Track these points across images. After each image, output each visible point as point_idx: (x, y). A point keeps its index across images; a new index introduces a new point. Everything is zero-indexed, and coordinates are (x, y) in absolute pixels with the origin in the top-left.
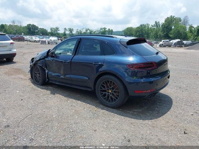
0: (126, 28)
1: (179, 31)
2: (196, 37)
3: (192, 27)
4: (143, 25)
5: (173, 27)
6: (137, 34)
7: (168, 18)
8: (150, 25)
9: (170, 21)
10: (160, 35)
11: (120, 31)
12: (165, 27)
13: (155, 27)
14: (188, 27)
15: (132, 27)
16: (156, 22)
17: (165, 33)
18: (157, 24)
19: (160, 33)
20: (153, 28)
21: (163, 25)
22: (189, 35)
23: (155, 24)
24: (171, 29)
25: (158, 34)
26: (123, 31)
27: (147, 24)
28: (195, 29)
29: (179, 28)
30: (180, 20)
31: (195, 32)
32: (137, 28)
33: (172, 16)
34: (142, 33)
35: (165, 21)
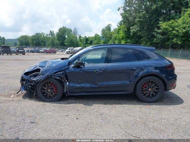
0: (21, 36)
1: (72, 40)
2: (85, 45)
3: (81, 37)
4: (39, 33)
5: (66, 37)
6: (34, 43)
7: (61, 28)
8: (45, 34)
9: (63, 31)
10: (57, 44)
11: (12, 39)
12: (59, 36)
13: (50, 36)
14: (78, 37)
15: (27, 35)
16: (50, 31)
17: (61, 42)
18: (52, 33)
19: (56, 41)
20: (48, 36)
21: (58, 34)
22: (80, 43)
23: (50, 33)
24: (65, 38)
25: (55, 43)
26: (17, 39)
27: (43, 33)
28: (83, 38)
29: (71, 38)
30: (71, 31)
31: (84, 41)
32: (33, 36)
33: (64, 27)
34: (39, 41)
35: (59, 31)
